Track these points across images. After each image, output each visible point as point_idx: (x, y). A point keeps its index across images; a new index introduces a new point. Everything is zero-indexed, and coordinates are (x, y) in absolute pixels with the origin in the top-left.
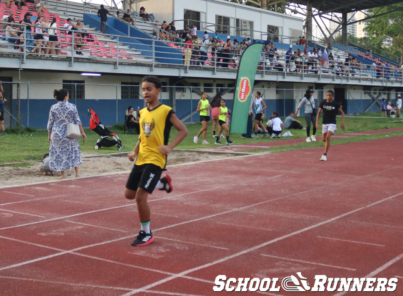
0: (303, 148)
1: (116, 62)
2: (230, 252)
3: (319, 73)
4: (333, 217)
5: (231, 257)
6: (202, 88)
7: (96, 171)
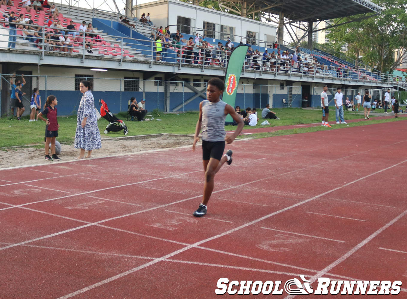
0: (280, 135)
1: (120, 60)
2: (235, 225)
3: (289, 72)
4: (316, 195)
5: (236, 229)
6: (192, 83)
7: (107, 152)
